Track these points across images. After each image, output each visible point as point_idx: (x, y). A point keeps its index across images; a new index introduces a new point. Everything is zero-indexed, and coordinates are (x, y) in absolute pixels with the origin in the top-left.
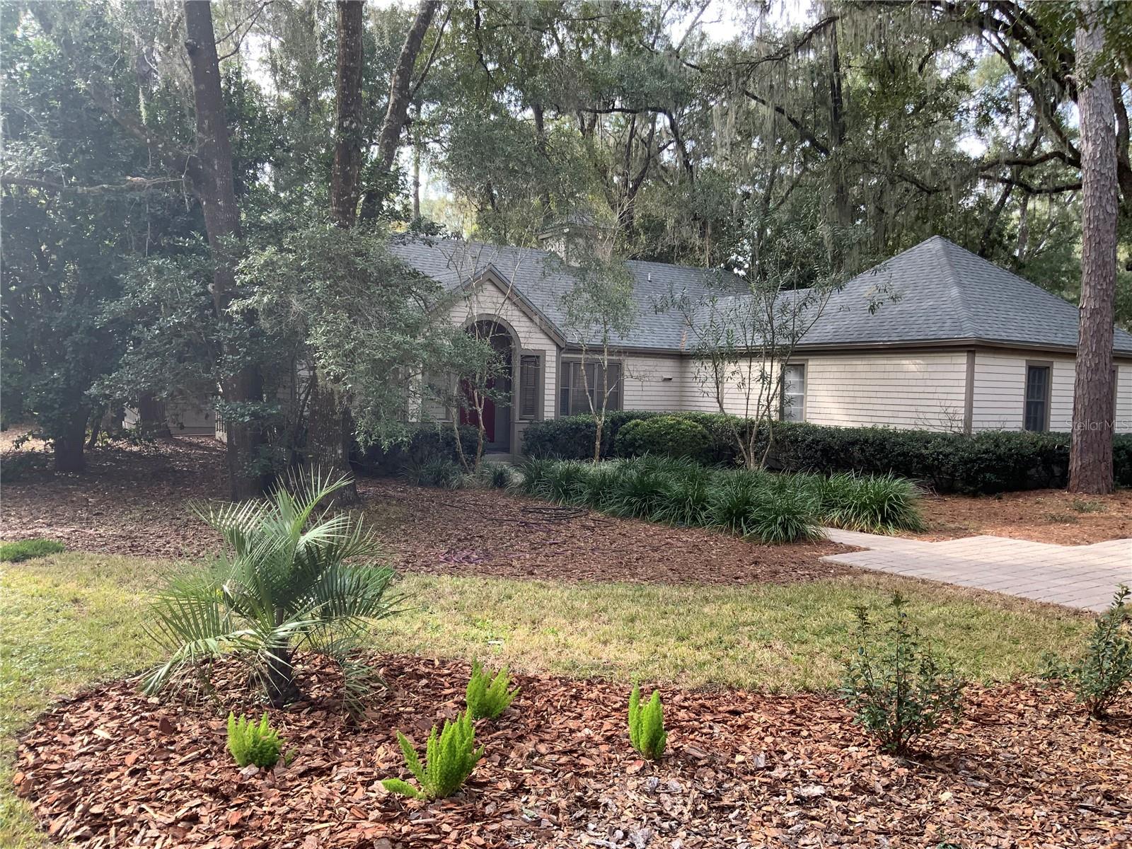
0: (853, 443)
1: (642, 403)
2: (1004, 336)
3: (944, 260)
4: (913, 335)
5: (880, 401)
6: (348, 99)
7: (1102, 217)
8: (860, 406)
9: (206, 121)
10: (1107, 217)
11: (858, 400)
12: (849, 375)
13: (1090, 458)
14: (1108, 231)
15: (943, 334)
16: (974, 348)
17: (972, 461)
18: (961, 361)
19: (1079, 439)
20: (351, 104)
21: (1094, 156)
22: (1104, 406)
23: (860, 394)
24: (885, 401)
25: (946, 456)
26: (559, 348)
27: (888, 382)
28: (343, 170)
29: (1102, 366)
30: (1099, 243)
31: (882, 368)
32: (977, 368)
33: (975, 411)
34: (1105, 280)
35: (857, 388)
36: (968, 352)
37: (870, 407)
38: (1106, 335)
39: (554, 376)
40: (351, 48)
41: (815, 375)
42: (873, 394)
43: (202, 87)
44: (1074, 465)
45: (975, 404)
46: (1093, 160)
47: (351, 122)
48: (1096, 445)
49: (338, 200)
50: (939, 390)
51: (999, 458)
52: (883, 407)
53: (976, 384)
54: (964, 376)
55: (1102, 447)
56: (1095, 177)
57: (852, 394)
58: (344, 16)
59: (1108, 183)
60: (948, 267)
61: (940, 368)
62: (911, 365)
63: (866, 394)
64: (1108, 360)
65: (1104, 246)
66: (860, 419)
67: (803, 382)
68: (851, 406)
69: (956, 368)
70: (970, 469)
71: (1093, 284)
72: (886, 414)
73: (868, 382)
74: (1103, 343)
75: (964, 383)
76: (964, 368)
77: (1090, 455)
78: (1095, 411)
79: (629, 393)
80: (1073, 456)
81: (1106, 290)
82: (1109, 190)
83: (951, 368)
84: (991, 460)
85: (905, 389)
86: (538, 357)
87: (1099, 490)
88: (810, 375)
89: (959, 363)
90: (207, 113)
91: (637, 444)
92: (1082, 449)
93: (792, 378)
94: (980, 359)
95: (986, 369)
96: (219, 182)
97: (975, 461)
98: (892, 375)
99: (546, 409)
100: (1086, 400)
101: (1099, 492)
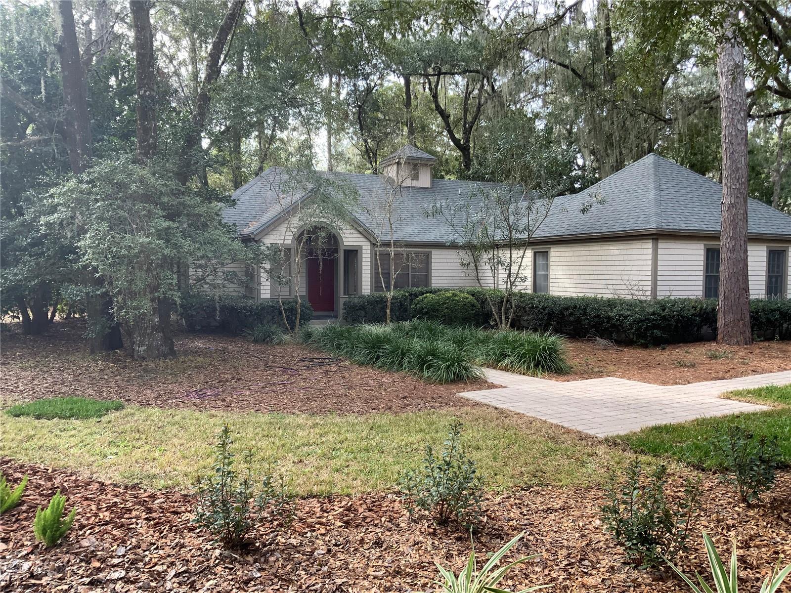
0: (567, 309)
1: (446, 281)
2: (683, 226)
3: (652, 171)
4: (617, 228)
5: (596, 277)
6: (142, 76)
7: (734, 133)
8: (584, 281)
9: (69, 96)
10: (739, 133)
11: (583, 277)
12: (577, 259)
13: (730, 318)
14: (739, 144)
15: (635, 227)
16: (658, 236)
17: (641, 321)
18: (648, 245)
19: (723, 303)
20: (144, 79)
21: (727, 88)
22: (741, 278)
23: (583, 272)
24: (600, 277)
25: (626, 317)
26: (373, 245)
27: (601, 263)
28: (142, 124)
29: (738, 247)
30: (733, 153)
31: (597, 253)
32: (660, 251)
33: (659, 283)
34: (738, 182)
35: (581, 268)
36: (653, 239)
37: (590, 282)
38: (741, 223)
39: (369, 263)
40: (141, 40)
41: (555, 259)
42: (592, 272)
43: (66, 73)
44: (720, 323)
45: (659, 278)
46: (726, 90)
47: (145, 91)
48: (735, 308)
49: (140, 145)
50: (635, 268)
51: (664, 318)
52: (598, 282)
53: (659, 263)
54: (650, 257)
55: (739, 309)
56: (728, 103)
57: (578, 272)
58: (134, 18)
59: (738, 107)
60: (653, 176)
61: (634, 252)
62: (614, 250)
63: (587, 272)
64: (742, 242)
65: (737, 155)
66: (584, 290)
67: (547, 264)
68: (578, 281)
69: (645, 251)
70: (640, 327)
71: (729, 185)
72: (600, 286)
73: (588, 263)
74: (738, 230)
75: (650, 262)
76: (650, 251)
77: (731, 315)
78: (733, 281)
79: (436, 275)
80: (720, 316)
81: (738, 189)
82: (739, 112)
83: (641, 251)
84: (656, 320)
85: (612, 268)
86: (357, 251)
87: (738, 341)
88: (552, 259)
89: (647, 247)
90: (69, 91)
91: (424, 311)
92: (725, 311)
93: (540, 261)
94: (662, 244)
95: (667, 252)
96: (78, 137)
97: (644, 321)
98: (604, 258)
99: (363, 287)
100: (727, 274)
101: (738, 343)
